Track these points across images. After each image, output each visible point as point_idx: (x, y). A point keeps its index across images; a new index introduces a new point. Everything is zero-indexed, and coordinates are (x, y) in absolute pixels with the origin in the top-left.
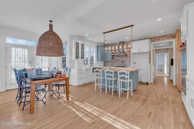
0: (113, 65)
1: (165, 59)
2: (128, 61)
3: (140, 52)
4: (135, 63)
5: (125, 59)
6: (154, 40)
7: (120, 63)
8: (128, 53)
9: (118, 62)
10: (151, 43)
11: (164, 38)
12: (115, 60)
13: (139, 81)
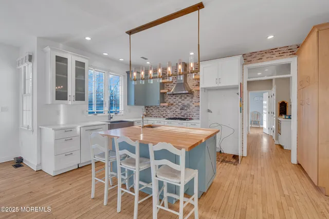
0: (164, 115)
1: (265, 102)
2: (194, 106)
3: (220, 85)
4: (209, 111)
5: (188, 102)
6: (249, 59)
7: (177, 110)
8: (194, 89)
9: (174, 108)
10: (244, 66)
11: (273, 56)
12: (166, 104)
13: (218, 150)
